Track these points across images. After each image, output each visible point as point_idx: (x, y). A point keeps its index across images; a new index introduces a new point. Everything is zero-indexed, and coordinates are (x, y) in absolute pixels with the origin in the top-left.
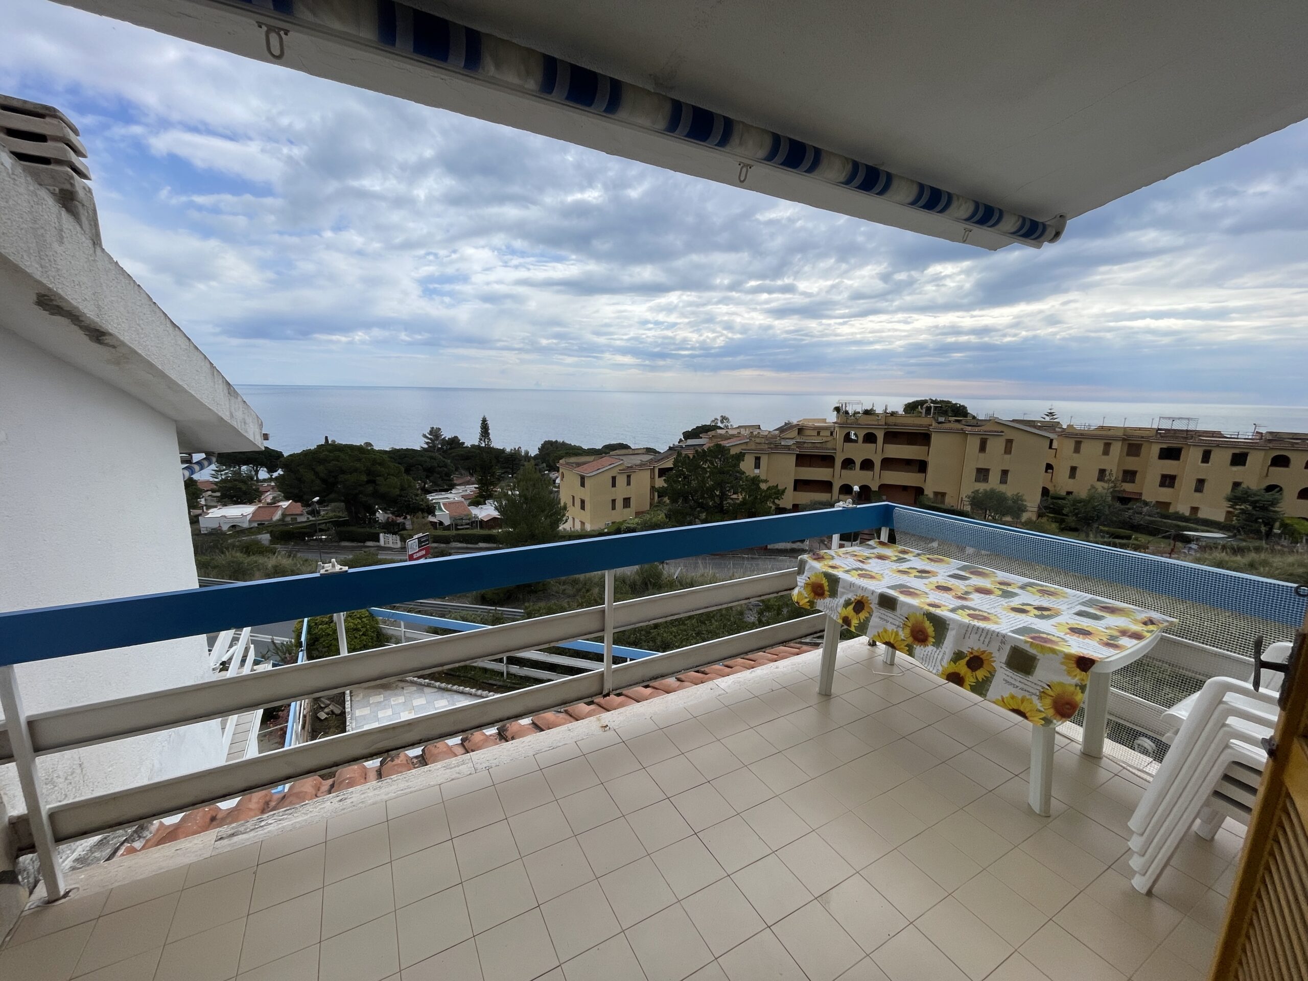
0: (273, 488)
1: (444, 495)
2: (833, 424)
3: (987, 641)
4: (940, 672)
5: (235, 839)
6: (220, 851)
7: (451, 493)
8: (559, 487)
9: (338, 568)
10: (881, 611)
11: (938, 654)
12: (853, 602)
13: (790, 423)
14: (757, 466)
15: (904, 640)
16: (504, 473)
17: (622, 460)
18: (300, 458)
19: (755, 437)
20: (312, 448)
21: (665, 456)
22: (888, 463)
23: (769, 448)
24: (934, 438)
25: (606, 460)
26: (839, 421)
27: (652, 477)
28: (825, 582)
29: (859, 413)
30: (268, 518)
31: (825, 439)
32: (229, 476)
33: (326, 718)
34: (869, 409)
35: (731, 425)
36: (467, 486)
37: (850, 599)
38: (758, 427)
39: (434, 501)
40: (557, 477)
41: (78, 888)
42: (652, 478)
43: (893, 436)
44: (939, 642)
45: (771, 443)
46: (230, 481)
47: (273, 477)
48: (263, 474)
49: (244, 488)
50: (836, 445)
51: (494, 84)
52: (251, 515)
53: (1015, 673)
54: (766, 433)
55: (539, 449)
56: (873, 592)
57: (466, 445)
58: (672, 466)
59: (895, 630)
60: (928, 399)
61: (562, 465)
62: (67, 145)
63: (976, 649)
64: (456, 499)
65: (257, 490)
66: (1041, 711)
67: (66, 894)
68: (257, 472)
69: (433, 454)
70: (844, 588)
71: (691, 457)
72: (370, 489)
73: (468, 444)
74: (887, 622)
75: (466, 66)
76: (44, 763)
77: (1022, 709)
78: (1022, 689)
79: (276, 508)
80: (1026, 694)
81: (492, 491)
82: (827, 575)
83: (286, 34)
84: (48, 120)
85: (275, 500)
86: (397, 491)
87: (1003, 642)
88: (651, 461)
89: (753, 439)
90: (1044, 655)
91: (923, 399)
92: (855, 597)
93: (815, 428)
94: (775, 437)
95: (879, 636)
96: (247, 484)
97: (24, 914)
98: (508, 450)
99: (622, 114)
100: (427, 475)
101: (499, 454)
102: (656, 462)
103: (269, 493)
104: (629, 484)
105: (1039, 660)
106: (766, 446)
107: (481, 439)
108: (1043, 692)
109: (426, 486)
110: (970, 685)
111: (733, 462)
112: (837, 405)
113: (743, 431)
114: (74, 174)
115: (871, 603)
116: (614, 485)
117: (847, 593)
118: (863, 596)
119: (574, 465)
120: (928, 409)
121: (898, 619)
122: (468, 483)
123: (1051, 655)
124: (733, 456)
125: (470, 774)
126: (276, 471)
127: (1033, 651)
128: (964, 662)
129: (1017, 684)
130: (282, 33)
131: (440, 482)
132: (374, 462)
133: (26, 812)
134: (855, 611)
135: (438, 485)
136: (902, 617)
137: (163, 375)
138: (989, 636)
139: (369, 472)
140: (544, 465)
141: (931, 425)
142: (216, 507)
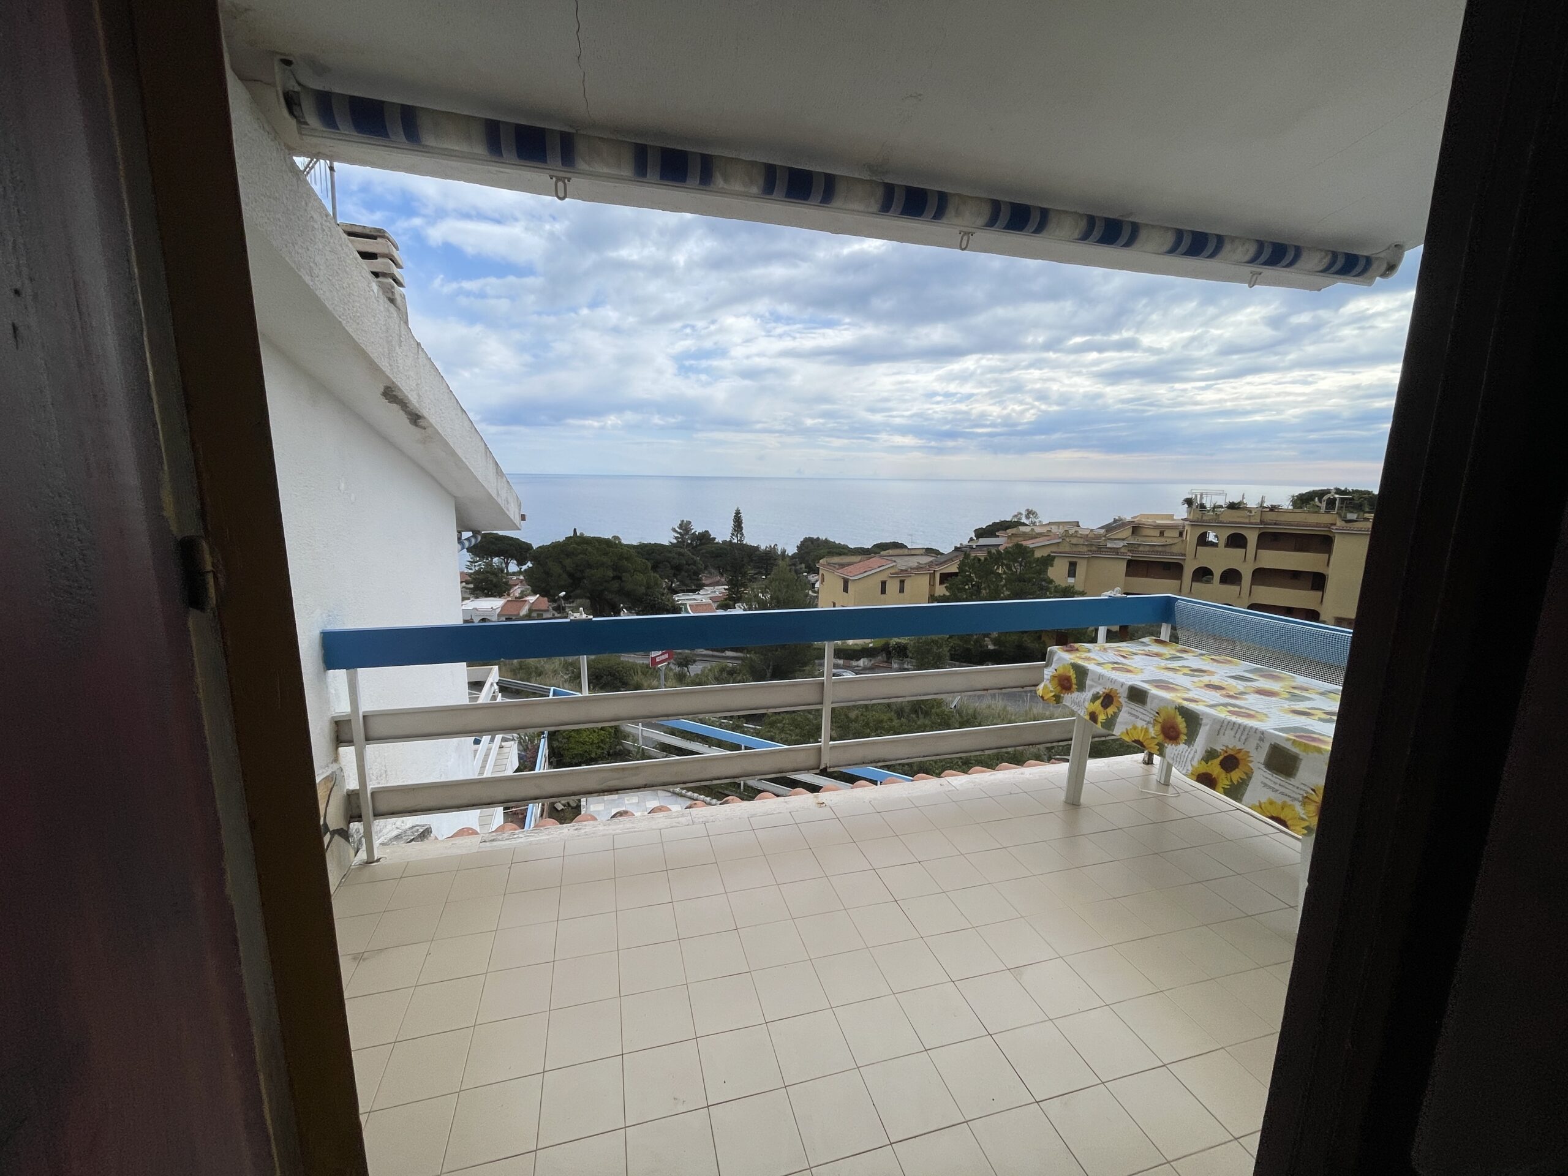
0: (521, 581)
1: (692, 596)
2: (1181, 522)
3: (1243, 738)
4: (1190, 772)
5: (495, 843)
6: (483, 849)
7: (699, 594)
8: (817, 592)
9: (584, 616)
10: (1130, 706)
11: (1189, 753)
12: (1101, 696)
13: (1122, 520)
14: (1072, 573)
15: (1154, 738)
16: (756, 574)
17: (895, 561)
18: (549, 550)
19: (1072, 536)
20: (561, 540)
21: (949, 558)
22: (1262, 576)
23: (1089, 551)
24: (1338, 544)
25: (875, 561)
26: (1191, 517)
27: (932, 583)
28: (1072, 674)
29: (1221, 507)
30: (515, 613)
31: (1170, 541)
32: (482, 568)
33: (563, 809)
34: (1236, 501)
35: (1040, 522)
36: (716, 587)
37: (1098, 693)
38: (1076, 524)
39: (680, 602)
40: (817, 581)
41: (385, 858)
42: (932, 585)
43: (1271, 539)
44: (1191, 739)
45: (1092, 545)
46: (482, 573)
47: (522, 570)
48: (513, 567)
49: (495, 580)
50: (1186, 551)
51: (725, 193)
52: (500, 609)
53: (1275, 775)
54: (1087, 532)
55: (797, 547)
56: (1122, 685)
57: (717, 541)
58: (957, 571)
59: (1145, 726)
60: (1332, 488)
61: (823, 565)
62: (391, 259)
63: (1230, 747)
64: (704, 600)
65: (506, 583)
66: (1303, 819)
67: (378, 860)
68: (507, 564)
69: (682, 550)
70: (1092, 680)
71: (983, 559)
72: (615, 585)
73: (719, 540)
74: (1137, 717)
75: (701, 183)
76: (372, 750)
77: (1282, 817)
78: (1282, 793)
79: (523, 603)
80: (1288, 800)
81: (743, 593)
82: (1076, 667)
83: (569, 181)
84: (379, 240)
85: (523, 595)
86: (643, 590)
87: (1262, 740)
88: (930, 564)
89: (1068, 540)
90: (1308, 754)
91: (1325, 488)
92: (1104, 690)
93: (1156, 527)
94: (1098, 537)
95: (1127, 733)
96: (497, 576)
97: (352, 867)
98: (763, 547)
99: (837, 203)
100: (674, 574)
101: (752, 552)
102: (936, 565)
103: (517, 587)
104: (902, 590)
105: (1301, 759)
106: (1085, 549)
107: (733, 534)
108: (1306, 797)
109: (673, 585)
110: (1223, 788)
111: (1038, 568)
112: (1189, 496)
113: (1054, 529)
114: (395, 284)
115: (1120, 697)
116: (883, 591)
117: (1096, 687)
118: (1112, 689)
119: (837, 566)
120: (1331, 503)
121: (1148, 714)
122: (717, 584)
123: (1316, 754)
124: (1038, 559)
125: (688, 825)
126: (525, 564)
127: (1295, 750)
128: (1217, 761)
129: (1277, 787)
130: (566, 181)
131: (688, 581)
132: (621, 557)
133: (358, 788)
134: (1102, 706)
135: (686, 585)
136: (1152, 712)
137: (453, 454)
138: (1246, 732)
139: (616, 568)
140: (803, 566)
141: (1335, 524)
142: (469, 599)
